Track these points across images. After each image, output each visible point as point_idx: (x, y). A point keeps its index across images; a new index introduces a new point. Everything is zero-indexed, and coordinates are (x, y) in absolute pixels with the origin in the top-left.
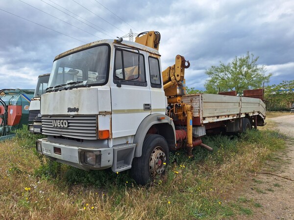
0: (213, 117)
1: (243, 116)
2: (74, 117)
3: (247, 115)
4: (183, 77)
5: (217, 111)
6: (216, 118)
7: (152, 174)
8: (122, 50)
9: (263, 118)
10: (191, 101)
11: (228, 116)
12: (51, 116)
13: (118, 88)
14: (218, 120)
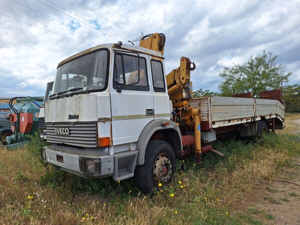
0: (224, 121)
1: (258, 119)
2: (74, 124)
3: (263, 118)
4: (189, 80)
5: (228, 115)
6: (227, 122)
7: (156, 182)
8: (122, 54)
9: (282, 120)
10: (199, 105)
11: (241, 119)
12: (54, 124)
13: (118, 93)
14: (230, 124)
